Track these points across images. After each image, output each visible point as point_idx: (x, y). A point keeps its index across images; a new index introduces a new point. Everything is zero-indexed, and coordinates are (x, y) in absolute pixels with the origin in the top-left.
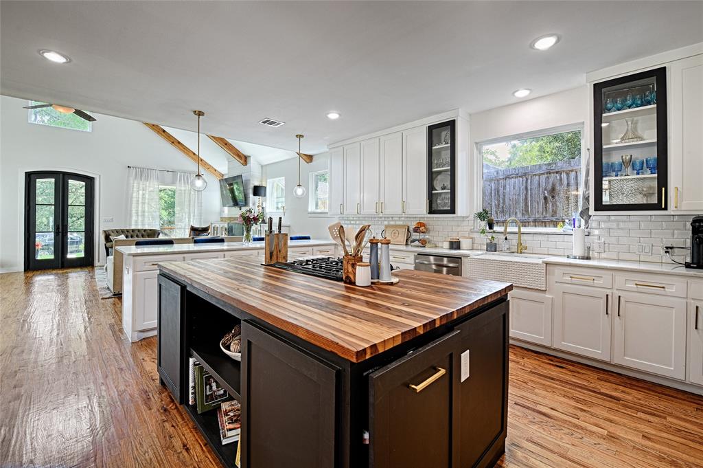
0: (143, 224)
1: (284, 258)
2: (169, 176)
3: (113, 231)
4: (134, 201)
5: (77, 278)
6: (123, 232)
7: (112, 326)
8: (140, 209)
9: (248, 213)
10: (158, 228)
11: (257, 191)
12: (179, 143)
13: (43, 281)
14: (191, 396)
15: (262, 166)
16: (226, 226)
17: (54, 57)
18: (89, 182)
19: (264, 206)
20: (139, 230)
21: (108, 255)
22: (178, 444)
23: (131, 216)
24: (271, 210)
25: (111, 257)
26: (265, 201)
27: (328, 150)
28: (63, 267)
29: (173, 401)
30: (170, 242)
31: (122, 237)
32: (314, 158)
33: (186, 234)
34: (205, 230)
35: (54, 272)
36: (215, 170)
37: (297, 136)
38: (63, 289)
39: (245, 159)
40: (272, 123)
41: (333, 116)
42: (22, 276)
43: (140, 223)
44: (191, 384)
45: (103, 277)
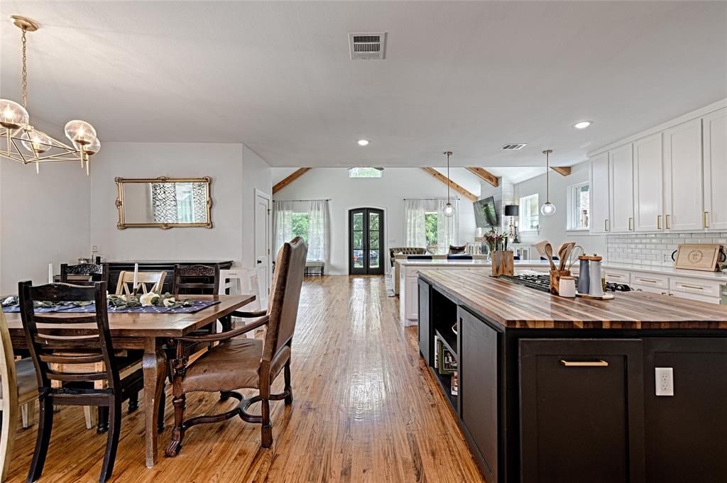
0: (414, 244)
1: (510, 272)
2: (432, 203)
3: (395, 249)
4: (408, 225)
5: (375, 281)
6: (401, 250)
7: (394, 314)
8: (412, 232)
9: (491, 233)
10: (424, 247)
11: (509, 210)
12: (439, 174)
13: (359, 281)
14: (436, 362)
15: (514, 185)
16: (480, 245)
17: (363, 143)
18: (381, 212)
19: (516, 226)
20: (412, 249)
21: (392, 266)
22: (427, 390)
23: (406, 238)
24: (524, 230)
25: (394, 268)
26: (518, 220)
27: (588, 159)
28: (367, 274)
29: (426, 366)
30: (430, 258)
31: (401, 253)
32: (573, 170)
33: (447, 252)
34: (462, 249)
35: (363, 276)
36: (470, 194)
37: (544, 152)
38: (368, 287)
39: (496, 181)
40: (514, 146)
41: (582, 125)
42: (347, 278)
43: (412, 244)
44: (436, 354)
45: (389, 283)
